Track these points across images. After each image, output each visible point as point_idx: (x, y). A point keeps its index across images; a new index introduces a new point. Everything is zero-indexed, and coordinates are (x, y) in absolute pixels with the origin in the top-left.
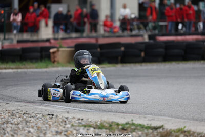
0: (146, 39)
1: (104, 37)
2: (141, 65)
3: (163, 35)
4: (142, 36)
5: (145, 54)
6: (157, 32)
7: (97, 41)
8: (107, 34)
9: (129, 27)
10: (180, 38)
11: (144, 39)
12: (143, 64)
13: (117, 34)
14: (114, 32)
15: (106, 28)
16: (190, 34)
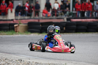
0: (65, 20)
1: (42, 19)
2: (64, 34)
3: (75, 18)
4: (63, 19)
5: (66, 28)
6: (71, 16)
7: (39, 21)
8: (44, 17)
9: (56, 14)
10: (84, 20)
11: (64, 20)
12: (65, 34)
13: (50, 17)
14: (48, 16)
15: (43, 14)
16: (89, 18)
